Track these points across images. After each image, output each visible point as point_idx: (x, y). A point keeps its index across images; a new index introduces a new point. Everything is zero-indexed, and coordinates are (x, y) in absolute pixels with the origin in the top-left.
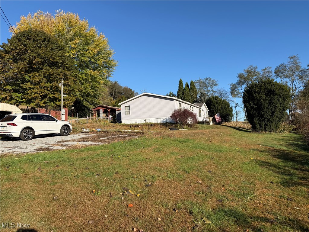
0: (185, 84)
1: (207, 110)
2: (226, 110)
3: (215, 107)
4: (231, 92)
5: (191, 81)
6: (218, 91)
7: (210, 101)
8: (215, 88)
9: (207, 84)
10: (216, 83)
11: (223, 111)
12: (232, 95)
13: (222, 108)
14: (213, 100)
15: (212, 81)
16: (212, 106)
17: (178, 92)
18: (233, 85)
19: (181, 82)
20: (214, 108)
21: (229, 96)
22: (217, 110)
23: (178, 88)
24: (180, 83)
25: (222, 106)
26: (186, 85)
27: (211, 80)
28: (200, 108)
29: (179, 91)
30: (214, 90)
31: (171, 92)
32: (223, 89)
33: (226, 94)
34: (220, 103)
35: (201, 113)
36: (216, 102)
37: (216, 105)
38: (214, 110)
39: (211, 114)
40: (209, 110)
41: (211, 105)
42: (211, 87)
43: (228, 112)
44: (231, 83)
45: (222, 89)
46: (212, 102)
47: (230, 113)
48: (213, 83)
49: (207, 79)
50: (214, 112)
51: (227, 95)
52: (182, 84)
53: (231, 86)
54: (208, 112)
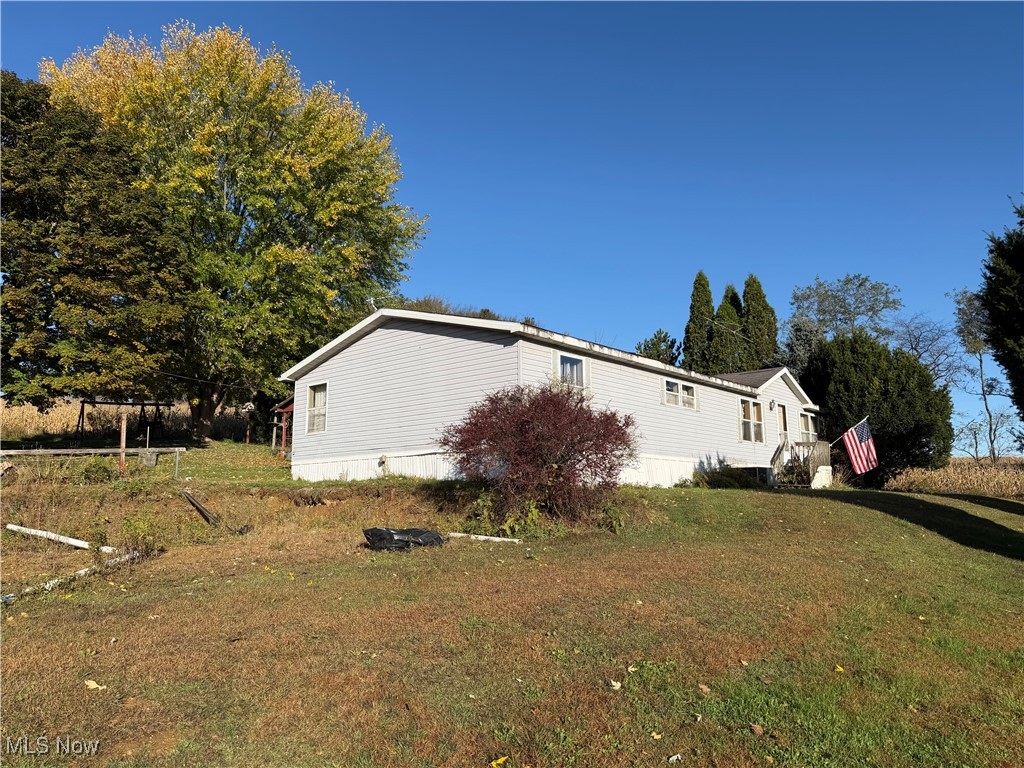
0: (723, 294)
1: (806, 406)
2: (909, 404)
3: (847, 388)
4: (960, 332)
5: (747, 278)
6: (901, 329)
7: (824, 362)
8: (887, 319)
9: (850, 300)
10: (891, 297)
11: (894, 408)
12: (964, 342)
13: (885, 393)
14: (836, 355)
15: (873, 287)
16: (832, 387)
17: (687, 331)
18: (970, 300)
19: (701, 285)
20: (844, 394)
21: (951, 350)
22: (862, 406)
23: (689, 314)
24: (696, 288)
25: (885, 381)
26: (726, 297)
27: (867, 284)
28: (755, 397)
29: (692, 325)
30: (883, 326)
31: (660, 332)
32: (922, 320)
33: (933, 340)
34: (876, 368)
35: (759, 419)
36: (855, 366)
37: (855, 378)
38: (842, 404)
39: (829, 425)
40: (817, 408)
41: (828, 378)
42: (870, 314)
43: (923, 415)
44: (960, 290)
45: (917, 321)
46: (834, 363)
47: (933, 423)
48: (879, 299)
49: (848, 281)
50: (845, 416)
51: (941, 343)
52: (707, 293)
53: (959, 303)
54: (810, 415)
